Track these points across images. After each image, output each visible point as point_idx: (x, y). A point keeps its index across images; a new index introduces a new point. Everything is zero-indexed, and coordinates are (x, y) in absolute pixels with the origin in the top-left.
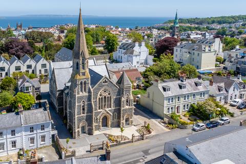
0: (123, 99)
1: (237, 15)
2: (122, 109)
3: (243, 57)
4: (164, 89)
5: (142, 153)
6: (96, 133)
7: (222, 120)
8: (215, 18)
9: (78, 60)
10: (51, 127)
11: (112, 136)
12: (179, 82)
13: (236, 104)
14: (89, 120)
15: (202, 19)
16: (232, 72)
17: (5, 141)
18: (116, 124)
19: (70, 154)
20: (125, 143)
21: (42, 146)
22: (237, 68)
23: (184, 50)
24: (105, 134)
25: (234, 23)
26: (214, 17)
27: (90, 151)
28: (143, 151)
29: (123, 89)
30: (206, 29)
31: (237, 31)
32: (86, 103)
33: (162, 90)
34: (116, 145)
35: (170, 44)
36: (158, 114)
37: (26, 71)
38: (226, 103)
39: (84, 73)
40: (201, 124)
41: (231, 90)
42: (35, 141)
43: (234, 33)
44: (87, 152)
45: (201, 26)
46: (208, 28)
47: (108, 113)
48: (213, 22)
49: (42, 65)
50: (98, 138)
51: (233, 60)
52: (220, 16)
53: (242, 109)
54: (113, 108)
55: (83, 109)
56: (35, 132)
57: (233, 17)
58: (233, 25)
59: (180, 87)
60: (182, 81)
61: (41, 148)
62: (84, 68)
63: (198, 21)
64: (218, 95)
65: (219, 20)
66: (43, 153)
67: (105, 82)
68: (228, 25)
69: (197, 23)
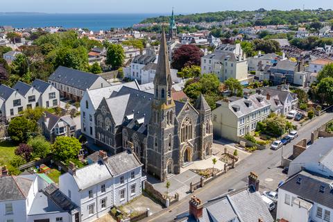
0: (204, 126)
1: (224, 11)
2: (204, 137)
3: (275, 65)
4: (235, 110)
5: (243, 182)
6: (182, 170)
7: (292, 134)
8: (202, 14)
9: (164, 87)
10: (141, 173)
11: (200, 170)
12: (244, 99)
13: (292, 116)
14: (176, 156)
15: (187, 16)
16: (267, 82)
17: (95, 201)
18: (196, 156)
19: (174, 199)
20: (219, 175)
21: (132, 198)
22: (271, 77)
23: (214, 60)
24: (192, 170)
25: (223, 20)
26: (200, 13)
27: (191, 192)
28: (243, 180)
29: (203, 115)
30: (195, 29)
31: (232, 31)
32: (173, 137)
33: (233, 111)
34: (212, 179)
35: (191, 54)
36: (229, 138)
37: (28, 105)
38: (282, 116)
39: (170, 101)
40: (278, 142)
41: (286, 103)
42: (126, 193)
43: (229, 33)
44: (187, 193)
45: (190, 26)
46: (197, 27)
47: (189, 145)
48: (200, 20)
49: (50, 94)
50: (187, 177)
51: (263, 68)
52: (206, 12)
53: (299, 120)
54: (194, 138)
55: (170, 145)
56: (126, 182)
57: (221, 14)
58: (223, 23)
59: (247, 105)
60: (246, 98)
61: (132, 201)
62: (170, 96)
63: (183, 19)
64: (276, 109)
65: (206, 17)
66: (138, 206)
67: (188, 109)
68: (218, 24)
69: (183, 22)
